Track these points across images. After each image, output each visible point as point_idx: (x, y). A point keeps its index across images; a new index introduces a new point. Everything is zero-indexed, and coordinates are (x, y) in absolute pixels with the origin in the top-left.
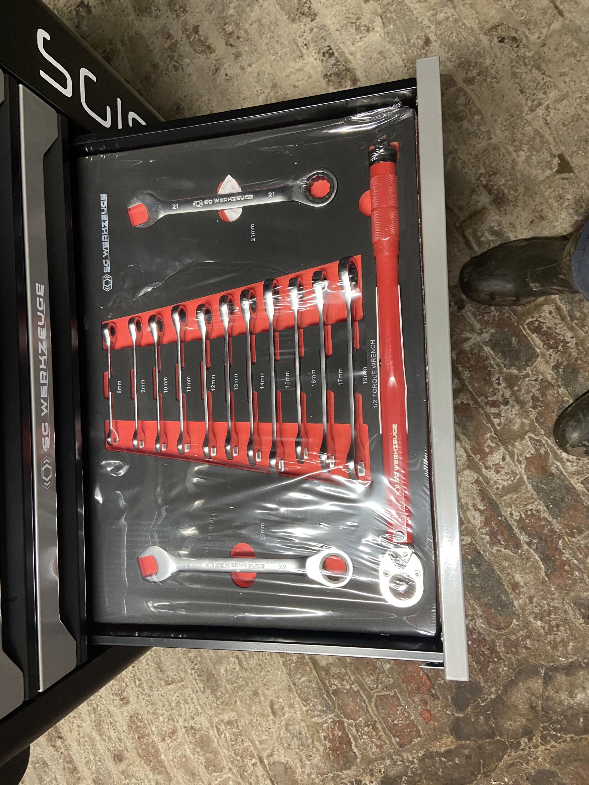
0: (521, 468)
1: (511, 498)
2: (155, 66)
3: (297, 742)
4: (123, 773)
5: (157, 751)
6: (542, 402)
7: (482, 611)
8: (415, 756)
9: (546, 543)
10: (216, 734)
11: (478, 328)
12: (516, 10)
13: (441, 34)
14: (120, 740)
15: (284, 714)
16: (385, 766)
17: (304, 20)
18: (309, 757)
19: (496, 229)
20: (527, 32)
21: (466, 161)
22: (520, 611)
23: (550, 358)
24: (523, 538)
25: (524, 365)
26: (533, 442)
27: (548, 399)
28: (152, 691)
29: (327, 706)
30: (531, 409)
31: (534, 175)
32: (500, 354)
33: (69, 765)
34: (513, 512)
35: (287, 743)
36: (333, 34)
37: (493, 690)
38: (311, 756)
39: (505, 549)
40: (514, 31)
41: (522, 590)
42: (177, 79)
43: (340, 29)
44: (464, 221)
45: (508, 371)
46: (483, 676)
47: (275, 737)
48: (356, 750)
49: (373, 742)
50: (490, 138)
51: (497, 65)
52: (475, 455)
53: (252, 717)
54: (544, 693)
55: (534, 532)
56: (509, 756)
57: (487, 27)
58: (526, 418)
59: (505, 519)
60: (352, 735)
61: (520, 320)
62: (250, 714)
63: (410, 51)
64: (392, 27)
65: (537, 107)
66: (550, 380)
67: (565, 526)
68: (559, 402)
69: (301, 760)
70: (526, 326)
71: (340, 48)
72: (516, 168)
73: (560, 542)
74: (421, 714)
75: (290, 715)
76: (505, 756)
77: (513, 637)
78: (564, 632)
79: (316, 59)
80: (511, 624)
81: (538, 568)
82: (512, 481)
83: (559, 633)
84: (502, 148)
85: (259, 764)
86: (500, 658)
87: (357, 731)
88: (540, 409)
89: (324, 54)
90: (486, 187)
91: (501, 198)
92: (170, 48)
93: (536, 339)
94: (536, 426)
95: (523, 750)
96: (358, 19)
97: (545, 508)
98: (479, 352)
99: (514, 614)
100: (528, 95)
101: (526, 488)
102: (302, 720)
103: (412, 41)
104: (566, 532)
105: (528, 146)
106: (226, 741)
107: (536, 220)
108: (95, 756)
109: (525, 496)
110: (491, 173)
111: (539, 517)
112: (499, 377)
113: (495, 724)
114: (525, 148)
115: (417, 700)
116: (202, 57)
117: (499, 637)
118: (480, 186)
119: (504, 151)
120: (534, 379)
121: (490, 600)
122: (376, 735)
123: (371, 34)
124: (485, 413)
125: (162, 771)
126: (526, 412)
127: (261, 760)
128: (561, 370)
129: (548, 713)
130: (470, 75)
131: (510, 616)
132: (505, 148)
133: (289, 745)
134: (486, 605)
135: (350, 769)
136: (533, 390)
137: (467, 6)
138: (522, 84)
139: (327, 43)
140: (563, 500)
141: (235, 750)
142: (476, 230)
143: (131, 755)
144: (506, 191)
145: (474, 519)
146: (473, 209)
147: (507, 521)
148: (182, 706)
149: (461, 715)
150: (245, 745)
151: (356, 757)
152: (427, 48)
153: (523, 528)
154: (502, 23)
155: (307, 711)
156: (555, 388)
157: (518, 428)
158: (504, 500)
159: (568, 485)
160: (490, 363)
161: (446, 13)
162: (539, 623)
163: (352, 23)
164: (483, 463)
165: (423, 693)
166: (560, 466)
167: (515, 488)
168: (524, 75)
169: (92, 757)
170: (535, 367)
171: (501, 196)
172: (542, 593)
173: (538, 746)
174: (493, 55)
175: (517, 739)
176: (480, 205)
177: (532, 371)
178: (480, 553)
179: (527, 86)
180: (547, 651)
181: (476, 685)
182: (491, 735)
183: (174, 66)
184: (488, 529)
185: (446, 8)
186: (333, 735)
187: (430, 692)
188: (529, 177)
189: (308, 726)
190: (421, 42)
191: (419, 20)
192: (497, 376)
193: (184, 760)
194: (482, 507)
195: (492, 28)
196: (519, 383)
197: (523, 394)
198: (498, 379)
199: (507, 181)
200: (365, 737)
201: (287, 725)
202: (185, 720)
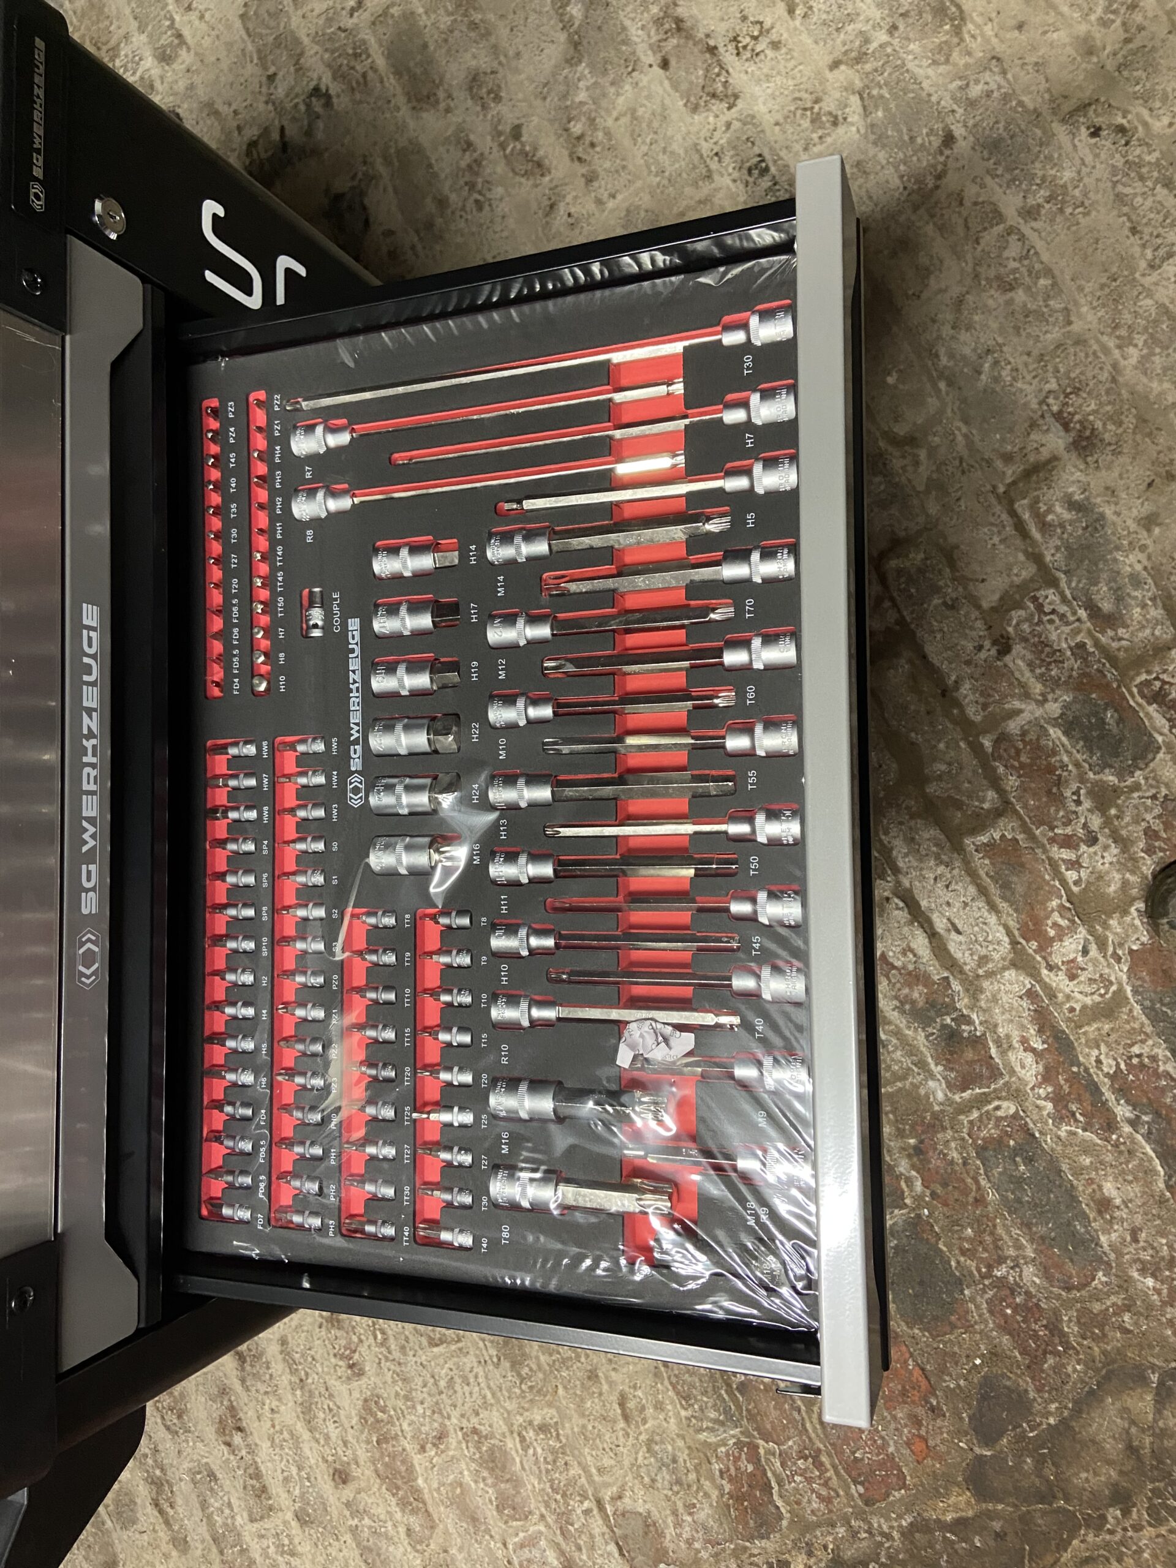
0: (1122, 971)
1: (1099, 1029)
2: (442, 203)
3: (667, 1477)
4: (348, 1505)
5: (411, 1469)
6: (1164, 840)
7: (1035, 1251)
8: (895, 1524)
9: (1169, 1123)
10: (518, 1446)
11: (1038, 691)
12: (1125, 73)
13: (975, 126)
14: (345, 1443)
15: (645, 1421)
16: (835, 1539)
17: (714, 108)
18: (690, 1508)
19: (1077, 497)
20: (1145, 113)
21: (1020, 367)
22: (1113, 1256)
24: (1122, 1111)
25: (1129, 766)
28: (405, 1354)
29: (727, 1411)
30: (1143, 854)
31: (1155, 393)
32: (1081, 743)
33: (254, 1482)
34: (1102, 1057)
35: (649, 1475)
36: (768, 133)
37: (1053, 1407)
38: (694, 1506)
39: (1085, 1130)
40: (1120, 114)
41: (1117, 1214)
42: (481, 225)
43: (782, 121)
44: (1014, 483)
45: (1097, 777)
46: (1033, 1378)
47: (626, 1463)
48: (779, 1503)
49: (813, 1491)
50: (1070, 323)
51: (1086, 180)
52: (1028, 941)
53: (585, 1421)
54: (1155, 1421)
55: (1145, 1100)
56: (1082, 1542)
57: (1067, 107)
58: (1133, 872)
59: (1086, 1070)
60: (774, 1473)
61: (1124, 678)
62: (583, 1415)
63: (915, 159)
64: (880, 114)
65: (1163, 260)
69: (675, 1513)
70: (1135, 690)
71: (781, 159)
72: (1121, 379)
74: (908, 1444)
75: (656, 1423)
76: (1075, 1542)
77: (1097, 1307)
79: (734, 181)
80: (1093, 1280)
81: (1151, 1172)
82: (1101, 996)
84: (1092, 342)
85: (595, 1511)
86: (1068, 1346)
87: (783, 1465)
88: (1161, 854)
89: (750, 171)
90: (1058, 416)
91: (1088, 438)
92: (469, 167)
93: (1155, 715)
95: (1111, 1532)
96: (817, 101)
97: (1168, 1054)
98: (1038, 739)
99: (1100, 1261)
100: (1146, 237)
101: (1131, 1011)
102: (678, 1435)
103: (919, 140)
105: (1144, 337)
106: (537, 1462)
107: (1158, 480)
108: (300, 1468)
109: (1128, 1027)
110: (1069, 390)
111: (1156, 1070)
112: (1079, 788)
113: (1056, 1475)
114: (1140, 340)
115: (900, 1415)
116: (527, 183)
117: (1068, 1304)
118: (1047, 415)
119: (1095, 347)
120: (1150, 794)
121: (1052, 1230)
122: (820, 1477)
123: (841, 130)
124: (1050, 859)
125: (419, 1509)
126: (1134, 859)
127: (600, 1503)
129: (1163, 1463)
130: (1031, 201)
131: (1091, 1265)
132: (1098, 341)
133: (653, 1481)
134: (1043, 1238)
135: (768, 1538)
136: (1148, 817)
137: (1029, 68)
138: (1134, 217)
139: (756, 150)
141: (552, 1481)
142: (1037, 501)
143: (364, 1473)
144: (1099, 425)
145: (1023, 1067)
146: (1032, 458)
147: (1090, 1075)
148: (458, 1387)
149: (989, 1453)
150: (572, 1472)
151: (780, 1517)
152: (947, 152)
153: (1123, 1091)
154: (1097, 100)
155: (688, 1419)
157: (1115, 892)
158: (1085, 1033)
160: (1061, 761)
161: (987, 83)
162: (1150, 1282)
163: (805, 109)
164: (1044, 958)
165: (913, 1402)
167: (1108, 1010)
168: (1139, 200)
169: (294, 1470)
170: (1152, 771)
171: (1088, 433)
172: (1158, 1222)
173: (1141, 1528)
174: (1078, 162)
175: (1098, 1509)
176: (1045, 454)
177: (1146, 779)
178: (1033, 1135)
179: (1145, 221)
180: (1165, 1338)
181: (1019, 1396)
182: (1046, 1497)
183: (477, 201)
184: (1050, 1089)
185: (988, 73)
186: (737, 1469)
187: (927, 1402)
188: (1147, 397)
189: (689, 1448)
190: (936, 142)
191: (934, 99)
192: (1074, 786)
193: (458, 1491)
194: (1039, 1045)
195: (1077, 109)
196: (1120, 801)
197: (1128, 824)
198: (1077, 793)
199: (1101, 404)
200: (798, 1478)
201: (650, 1443)
202: (463, 1416)
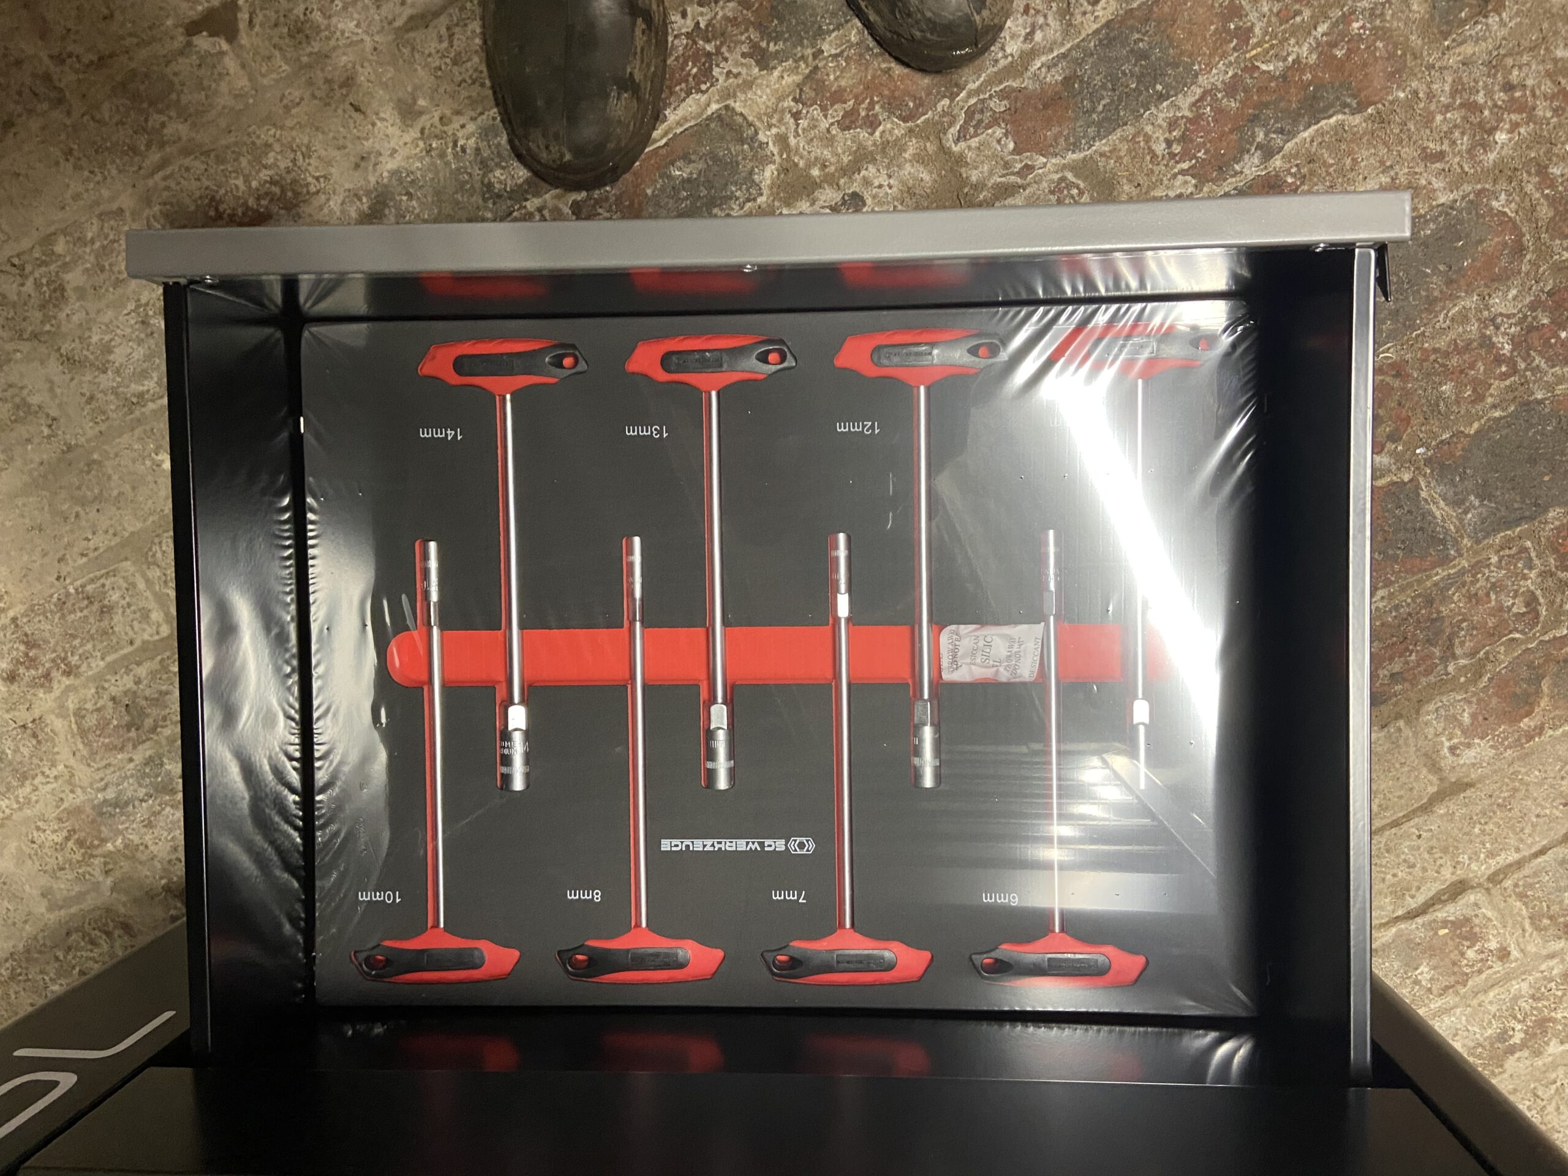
0: (1045, 165)
6: (858, 103)
9: (1266, 105)
19: (365, 207)
22: (1467, 188)
23: (737, 76)
25: (752, 149)
26: (972, 130)
27: (853, 86)
30: (877, 134)
32: (716, 210)
45: (766, 191)
50: (121, 211)
55: (1234, 137)
58: (903, 149)
66: (798, 78)
67: (1218, 51)
68: (861, 55)
73: (1264, 67)
77: (1545, 212)
78: (1525, 69)
80: (1505, 214)
81: (1338, 133)
82: (1081, 193)
83: (1530, 82)
88: (877, 107)
91: (283, 191)
93: (680, 112)
94: (927, 121)
97: (1165, 104)
99: (1476, 204)
101: (1102, 155)
104: (1234, 49)
107: (351, 99)
109: (1126, 159)
111: (1189, 120)
117: (1544, 252)
120: (792, 121)
121: (1435, 269)
126: (885, 145)
128: (772, 48)
131: (1483, 216)
140: (1144, 55)
156: (820, 65)
157: (931, 173)
159: (1100, 41)
166: (1044, 59)
170: (760, 119)
172: (1411, 126)
196: (802, 164)
197: (834, 153)
199: (238, 171)
